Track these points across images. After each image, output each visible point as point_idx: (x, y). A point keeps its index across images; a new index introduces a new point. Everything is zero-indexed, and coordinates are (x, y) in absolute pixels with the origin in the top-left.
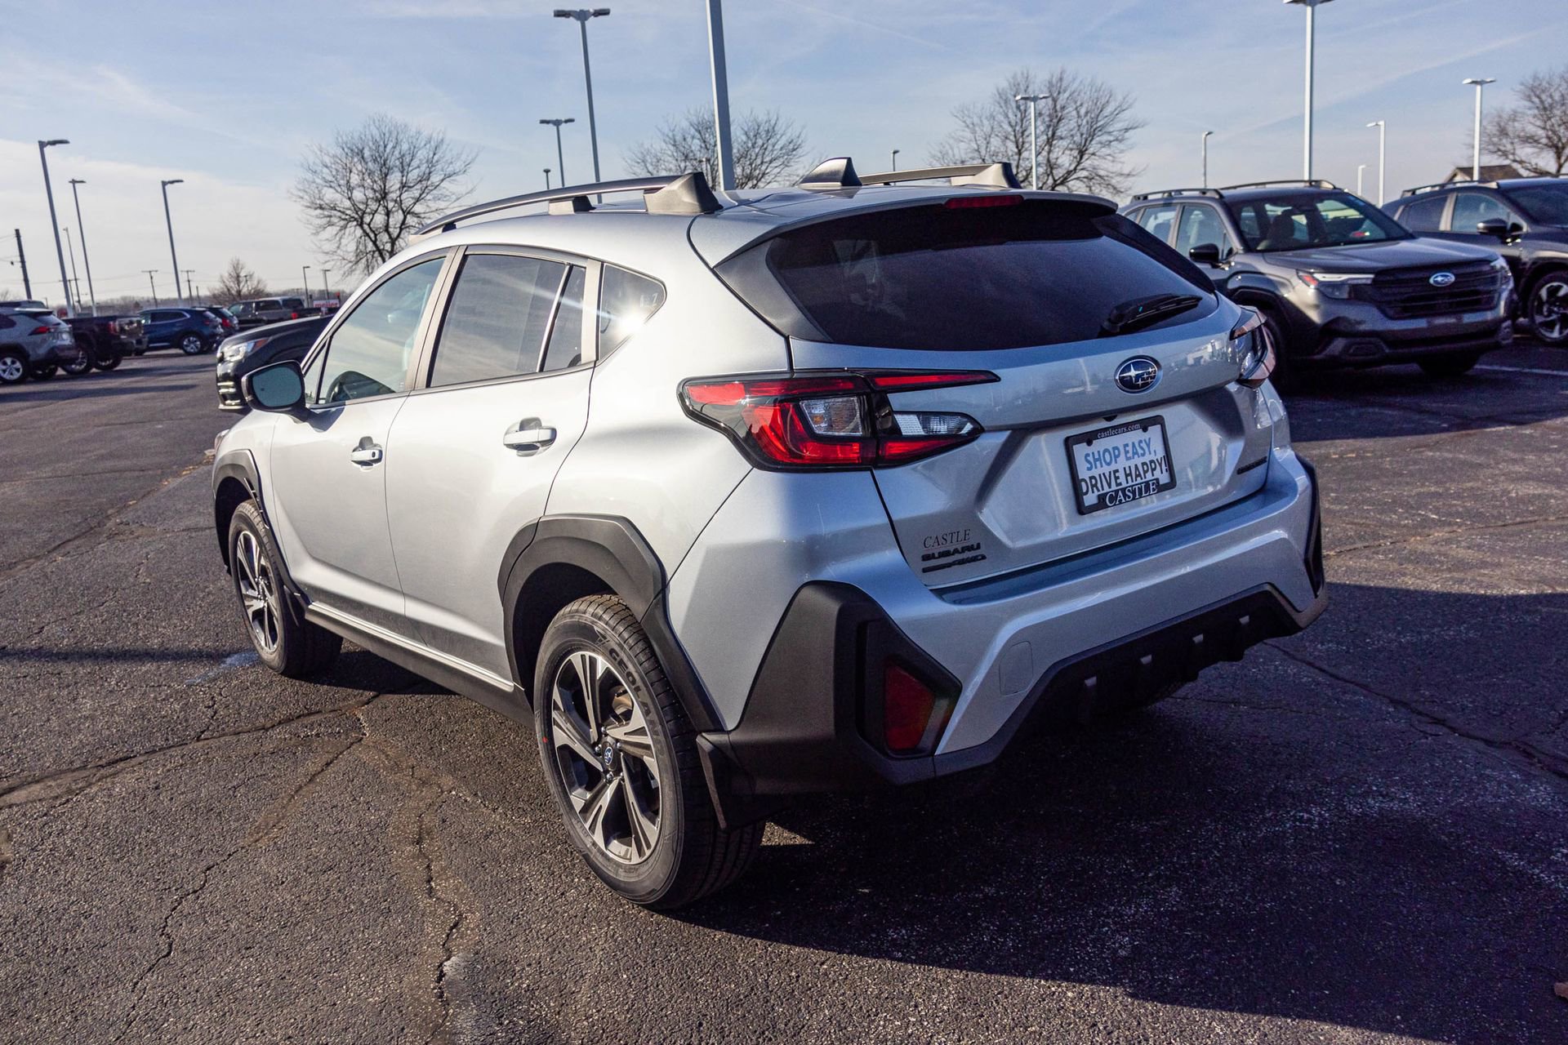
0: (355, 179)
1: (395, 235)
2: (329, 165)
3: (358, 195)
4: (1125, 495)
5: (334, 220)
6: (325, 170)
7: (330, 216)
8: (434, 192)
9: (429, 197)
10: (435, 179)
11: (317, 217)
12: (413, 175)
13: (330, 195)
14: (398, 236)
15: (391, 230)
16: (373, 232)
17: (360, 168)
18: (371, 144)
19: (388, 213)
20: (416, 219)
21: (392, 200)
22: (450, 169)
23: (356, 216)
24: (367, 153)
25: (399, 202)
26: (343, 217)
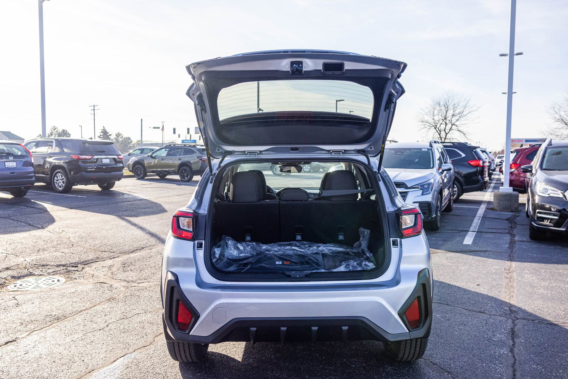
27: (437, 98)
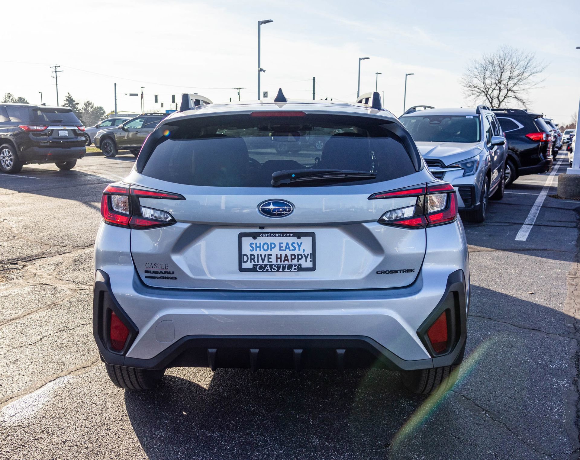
0: (488, 74)
1: (501, 101)
2: (478, 68)
3: (488, 82)
4: (271, 268)
5: (474, 92)
6: (476, 70)
7: (473, 91)
8: (525, 81)
9: (521, 83)
10: (525, 75)
11: (467, 91)
12: (516, 73)
13: (475, 81)
14: (502, 101)
15: (499, 97)
16: (491, 98)
17: (491, 69)
18: (498, 58)
19: (500, 90)
20: (513, 93)
21: (503, 84)
22: (535, 70)
23: (485, 91)
24: (496, 62)
25: (506, 86)
26: (479, 91)
27: (490, 56)
